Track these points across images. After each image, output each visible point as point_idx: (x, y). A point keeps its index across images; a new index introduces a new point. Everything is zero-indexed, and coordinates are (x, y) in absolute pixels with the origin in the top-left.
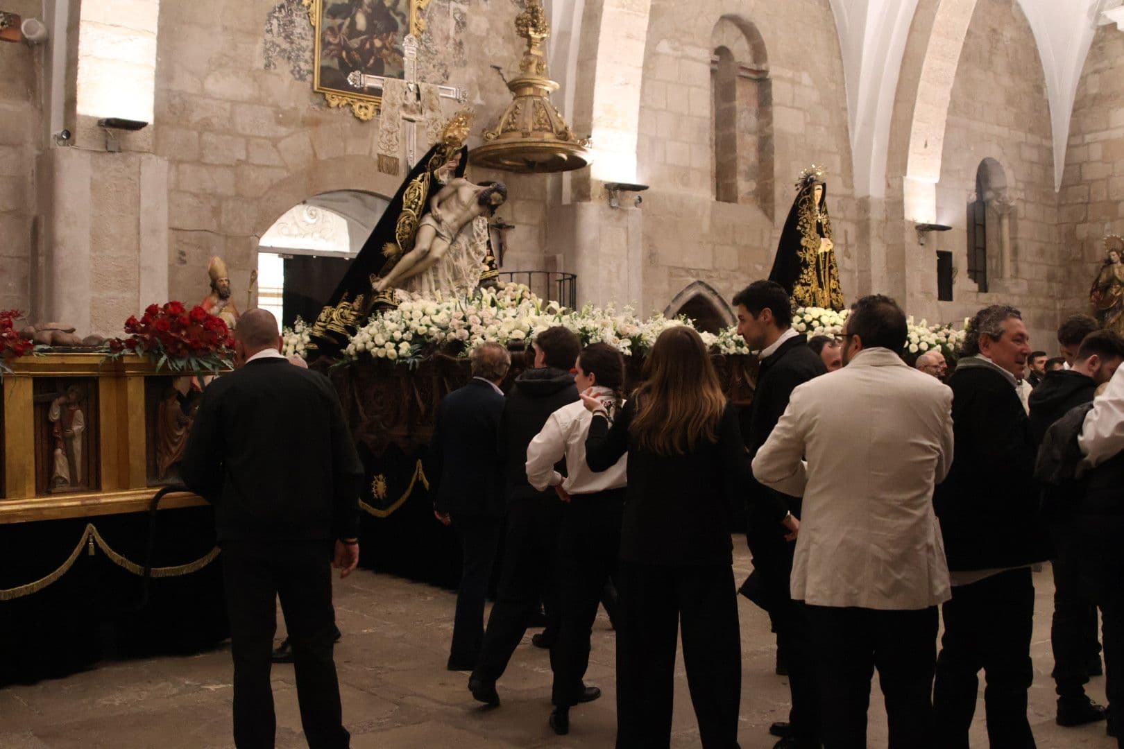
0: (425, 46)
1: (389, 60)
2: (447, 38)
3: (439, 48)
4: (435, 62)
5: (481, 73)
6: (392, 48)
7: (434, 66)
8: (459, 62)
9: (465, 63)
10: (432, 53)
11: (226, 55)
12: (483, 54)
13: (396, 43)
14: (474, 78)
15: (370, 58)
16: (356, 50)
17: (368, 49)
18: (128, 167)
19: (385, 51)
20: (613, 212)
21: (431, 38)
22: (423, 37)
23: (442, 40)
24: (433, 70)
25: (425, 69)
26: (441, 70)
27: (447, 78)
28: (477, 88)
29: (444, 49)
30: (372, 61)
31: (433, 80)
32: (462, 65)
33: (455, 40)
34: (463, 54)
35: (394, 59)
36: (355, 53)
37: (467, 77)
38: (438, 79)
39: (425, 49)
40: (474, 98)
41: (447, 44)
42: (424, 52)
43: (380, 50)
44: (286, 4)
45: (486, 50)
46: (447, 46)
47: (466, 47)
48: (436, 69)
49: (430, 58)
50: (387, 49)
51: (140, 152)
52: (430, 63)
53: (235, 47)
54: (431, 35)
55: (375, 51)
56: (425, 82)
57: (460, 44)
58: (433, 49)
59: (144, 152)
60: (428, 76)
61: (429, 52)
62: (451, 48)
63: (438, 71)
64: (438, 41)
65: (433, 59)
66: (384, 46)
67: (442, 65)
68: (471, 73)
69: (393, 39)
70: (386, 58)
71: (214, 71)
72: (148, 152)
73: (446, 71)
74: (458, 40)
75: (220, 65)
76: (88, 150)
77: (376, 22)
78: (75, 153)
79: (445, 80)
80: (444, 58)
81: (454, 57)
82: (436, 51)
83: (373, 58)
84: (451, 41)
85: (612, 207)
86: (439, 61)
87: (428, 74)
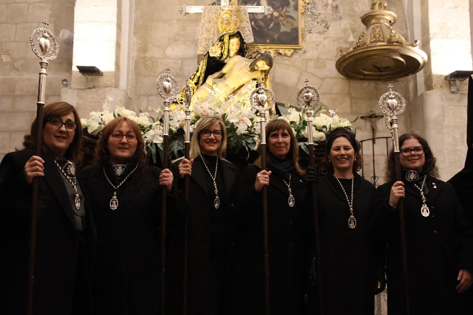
0: (311, 12)
1: (284, 22)
2: (327, 5)
3: (321, 11)
4: (318, 20)
5: (353, 23)
6: (285, 15)
7: (318, 23)
8: (336, 18)
9: (340, 18)
10: (316, 15)
11: (178, 34)
12: (354, 11)
13: (289, 12)
14: (348, 26)
15: (271, 23)
16: (261, 20)
17: (269, 18)
18: (99, 95)
19: (281, 18)
20: (453, 96)
21: (315, 6)
22: (309, 7)
23: (323, 6)
24: (317, 25)
25: (311, 25)
26: (323, 24)
27: (328, 28)
28: (350, 31)
29: (325, 11)
30: (272, 25)
31: (317, 31)
32: (339, 19)
33: (332, 5)
34: (339, 13)
35: (287, 22)
36: (260, 22)
37: (342, 26)
38: (321, 30)
39: (311, 13)
40: (349, 38)
41: (327, 8)
42: (310, 15)
43: (277, 18)
44: (216, 2)
45: (356, 8)
46: (327, 9)
47: (341, 8)
48: (319, 24)
49: (314, 18)
50: (282, 16)
51: (106, 87)
52: (315, 21)
53: (184, 29)
54: (315, 5)
55: (274, 19)
56: (312, 33)
57: (337, 7)
58: (316, 13)
59: (108, 87)
60: (313, 29)
61: (314, 15)
62: (329, 10)
63: (321, 25)
64: (319, 7)
65: (317, 19)
66: (281, 15)
67: (323, 21)
68: (345, 23)
69: (286, 11)
70: (281, 22)
71: (172, 43)
72: (111, 86)
73: (326, 24)
74: (334, 5)
75: (175, 40)
76: (76, 89)
77: (274, 2)
78: (69, 91)
79: (326, 30)
80: (325, 17)
81: (332, 16)
82: (319, 13)
83: (273, 23)
84: (330, 7)
85: (453, 93)
86: (321, 19)
87: (314, 27)
